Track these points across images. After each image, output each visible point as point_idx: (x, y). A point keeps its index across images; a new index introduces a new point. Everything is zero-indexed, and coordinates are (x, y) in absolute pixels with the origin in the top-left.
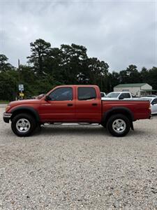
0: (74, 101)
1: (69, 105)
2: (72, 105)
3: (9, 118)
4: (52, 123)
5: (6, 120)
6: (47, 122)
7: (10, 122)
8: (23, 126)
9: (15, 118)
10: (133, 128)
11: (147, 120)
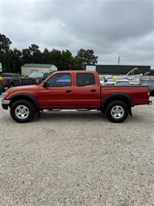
0: (72, 87)
1: (68, 91)
2: (70, 91)
3: (8, 105)
4: (51, 109)
5: (5, 107)
6: (46, 109)
7: (9, 109)
8: (22, 113)
9: (14, 104)
10: (131, 114)
11: (146, 106)
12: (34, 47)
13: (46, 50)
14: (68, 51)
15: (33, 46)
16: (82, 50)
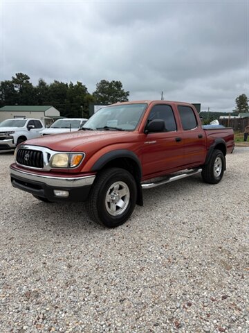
12: (21, 78)
13: (42, 83)
14: (80, 84)
15: (20, 75)
16: (104, 82)
